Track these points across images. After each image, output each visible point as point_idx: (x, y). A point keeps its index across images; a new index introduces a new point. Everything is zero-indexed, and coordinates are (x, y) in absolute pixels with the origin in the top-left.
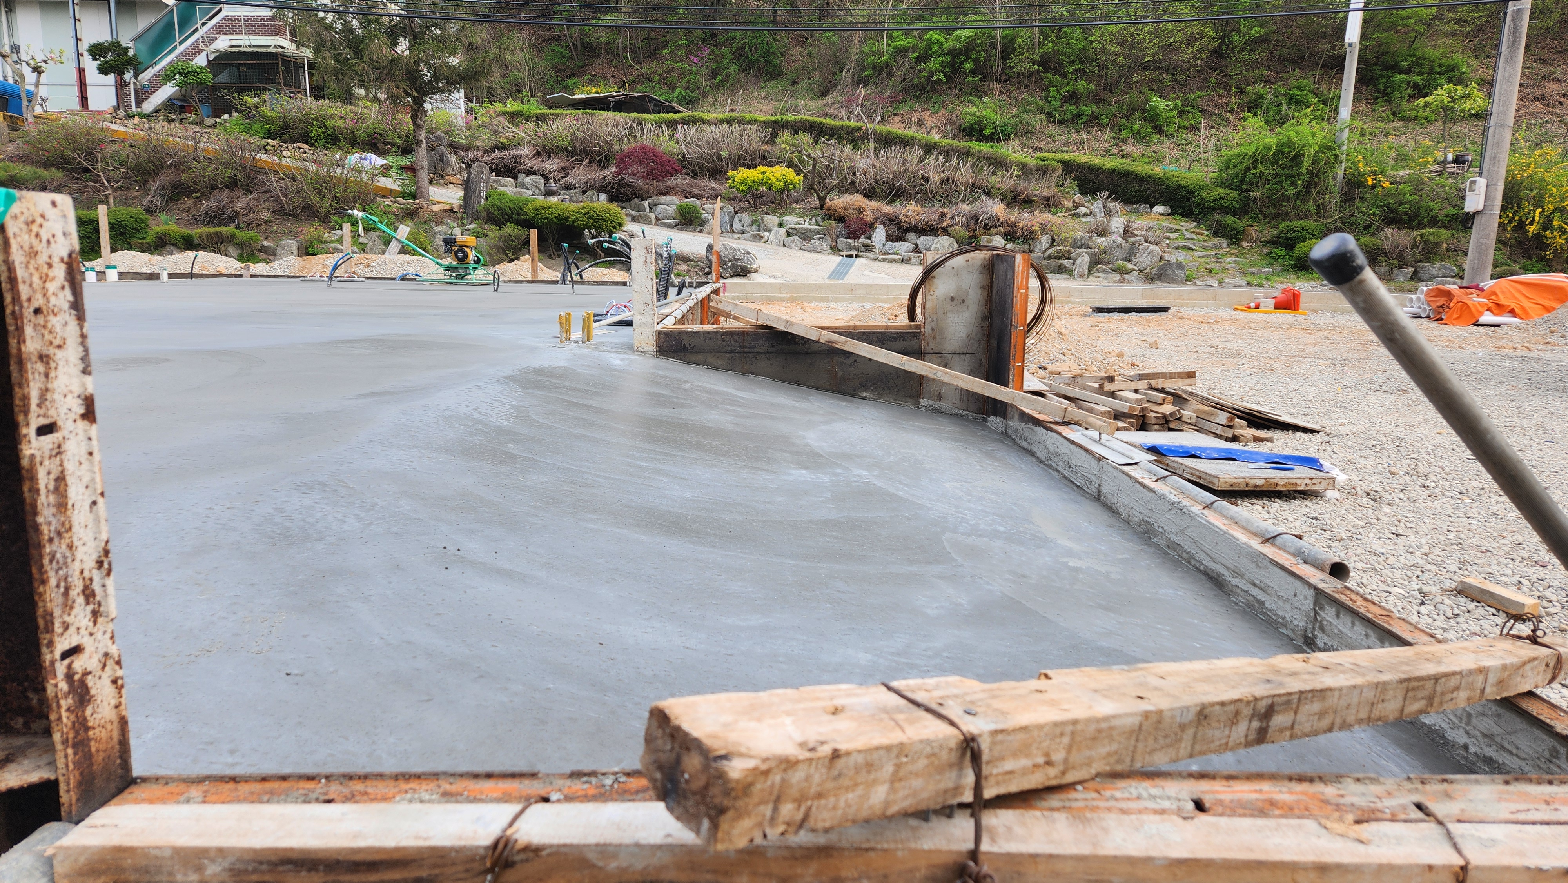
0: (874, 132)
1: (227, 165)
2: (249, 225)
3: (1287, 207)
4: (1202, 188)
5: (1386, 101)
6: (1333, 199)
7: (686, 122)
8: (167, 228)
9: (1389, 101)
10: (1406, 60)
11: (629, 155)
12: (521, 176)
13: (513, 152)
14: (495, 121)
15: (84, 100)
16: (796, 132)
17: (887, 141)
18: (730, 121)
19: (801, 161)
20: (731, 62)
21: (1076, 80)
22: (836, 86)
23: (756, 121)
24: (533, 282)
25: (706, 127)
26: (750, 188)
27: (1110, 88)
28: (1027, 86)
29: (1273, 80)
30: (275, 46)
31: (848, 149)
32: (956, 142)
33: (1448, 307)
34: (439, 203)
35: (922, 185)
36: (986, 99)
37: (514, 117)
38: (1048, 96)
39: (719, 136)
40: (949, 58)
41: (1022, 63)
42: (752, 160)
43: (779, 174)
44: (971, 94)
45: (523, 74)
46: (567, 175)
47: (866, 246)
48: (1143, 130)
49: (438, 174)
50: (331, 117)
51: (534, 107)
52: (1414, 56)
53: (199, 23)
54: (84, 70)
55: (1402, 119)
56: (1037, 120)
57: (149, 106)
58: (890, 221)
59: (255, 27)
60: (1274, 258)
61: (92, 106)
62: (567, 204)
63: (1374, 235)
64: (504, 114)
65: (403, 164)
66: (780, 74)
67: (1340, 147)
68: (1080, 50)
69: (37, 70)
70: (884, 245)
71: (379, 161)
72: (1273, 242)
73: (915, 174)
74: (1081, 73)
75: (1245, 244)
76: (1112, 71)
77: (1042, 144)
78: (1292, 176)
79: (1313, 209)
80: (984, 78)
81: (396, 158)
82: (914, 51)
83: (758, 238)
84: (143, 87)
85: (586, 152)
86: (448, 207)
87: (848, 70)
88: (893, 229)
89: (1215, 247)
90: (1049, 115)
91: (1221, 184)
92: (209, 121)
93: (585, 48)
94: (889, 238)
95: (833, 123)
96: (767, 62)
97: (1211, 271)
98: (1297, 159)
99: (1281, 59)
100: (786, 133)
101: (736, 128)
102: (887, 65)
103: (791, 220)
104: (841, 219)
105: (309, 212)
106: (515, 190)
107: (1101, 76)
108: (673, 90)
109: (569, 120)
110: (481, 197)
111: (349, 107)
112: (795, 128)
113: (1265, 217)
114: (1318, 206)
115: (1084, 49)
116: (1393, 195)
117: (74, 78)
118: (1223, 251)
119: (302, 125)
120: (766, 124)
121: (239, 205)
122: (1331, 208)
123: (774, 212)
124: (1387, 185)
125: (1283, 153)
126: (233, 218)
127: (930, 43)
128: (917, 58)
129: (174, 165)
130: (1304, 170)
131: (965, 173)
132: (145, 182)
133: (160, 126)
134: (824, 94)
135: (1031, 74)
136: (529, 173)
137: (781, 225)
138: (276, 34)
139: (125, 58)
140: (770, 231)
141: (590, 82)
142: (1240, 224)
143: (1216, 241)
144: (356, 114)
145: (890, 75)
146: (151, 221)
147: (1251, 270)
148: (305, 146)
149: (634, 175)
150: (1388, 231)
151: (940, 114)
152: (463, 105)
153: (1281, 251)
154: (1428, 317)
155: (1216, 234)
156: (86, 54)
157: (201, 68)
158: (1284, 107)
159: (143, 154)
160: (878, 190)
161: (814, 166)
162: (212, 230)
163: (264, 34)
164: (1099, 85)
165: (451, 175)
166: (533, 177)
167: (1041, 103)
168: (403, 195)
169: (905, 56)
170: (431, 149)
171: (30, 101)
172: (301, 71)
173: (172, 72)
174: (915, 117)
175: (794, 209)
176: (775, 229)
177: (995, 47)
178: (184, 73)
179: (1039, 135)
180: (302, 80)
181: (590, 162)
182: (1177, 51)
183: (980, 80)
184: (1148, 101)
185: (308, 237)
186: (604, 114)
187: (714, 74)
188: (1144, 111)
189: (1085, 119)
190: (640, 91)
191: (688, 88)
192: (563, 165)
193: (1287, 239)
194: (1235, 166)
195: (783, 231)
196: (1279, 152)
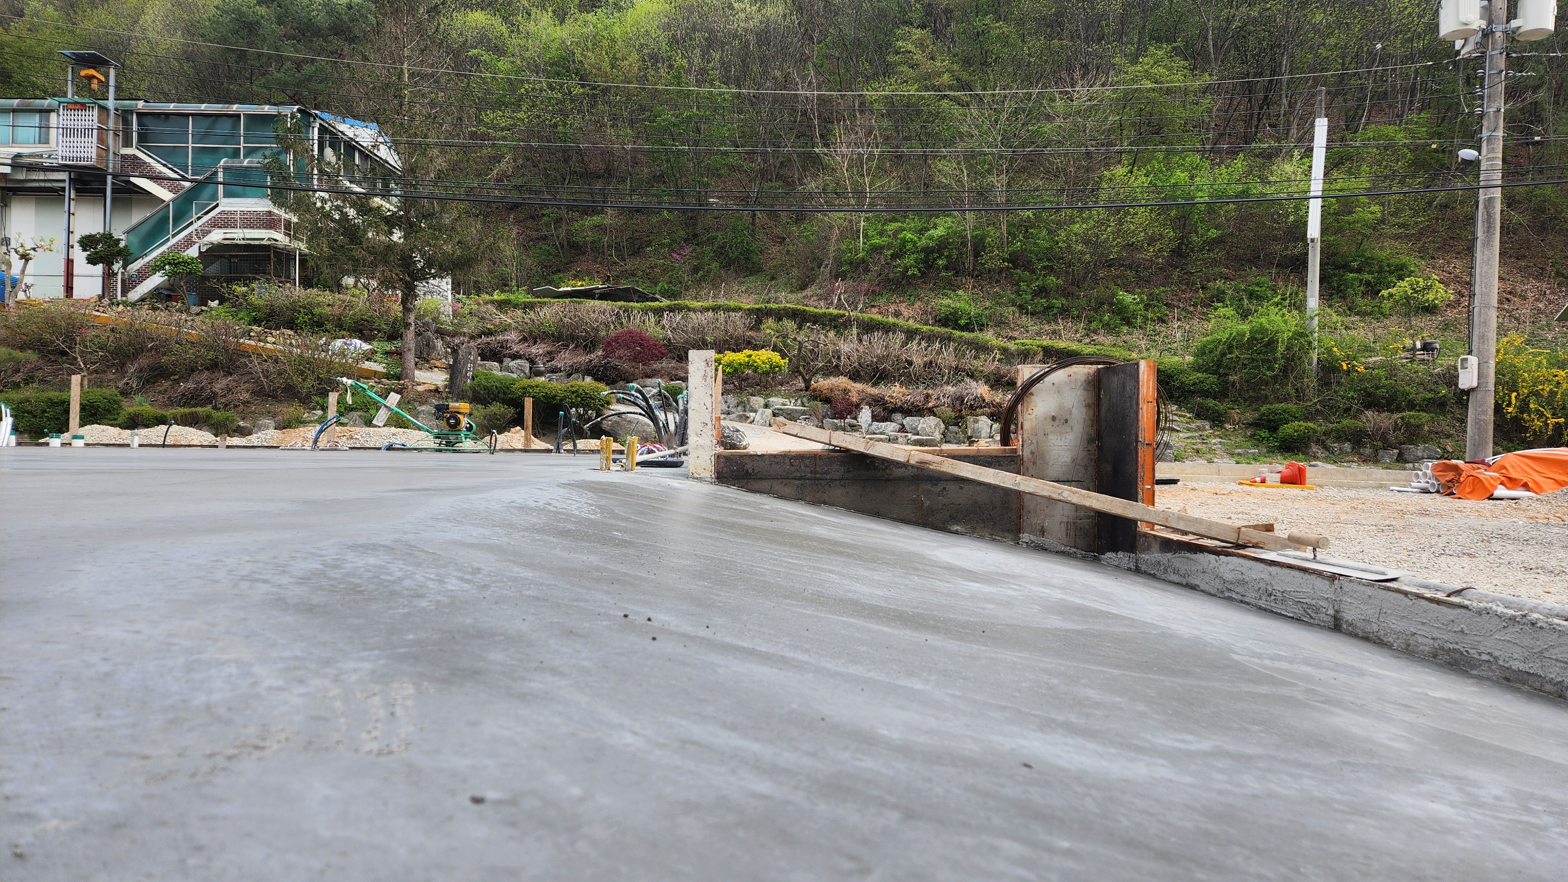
0: (857, 319)
1: (209, 348)
2: (226, 405)
3: (1266, 391)
4: (1181, 372)
5: (1341, 297)
6: (1311, 382)
7: (671, 309)
8: (141, 408)
9: (1344, 298)
10: (1356, 261)
11: (616, 339)
12: (507, 361)
13: (500, 338)
14: (483, 309)
15: (69, 289)
16: (780, 319)
17: (868, 327)
18: (715, 309)
19: (786, 345)
20: (712, 259)
21: (1044, 276)
22: (814, 281)
23: (740, 309)
24: (525, 451)
25: (691, 314)
26: (736, 370)
27: (1077, 284)
28: (997, 281)
29: (1231, 277)
30: (269, 239)
31: (832, 334)
32: (937, 329)
33: (1458, 482)
34: (424, 383)
35: (905, 368)
36: (960, 292)
37: (502, 305)
38: (1019, 290)
39: (705, 322)
40: (922, 256)
41: (993, 260)
42: (737, 345)
43: (764, 357)
44: (944, 288)
45: (511, 270)
46: (552, 359)
47: (852, 426)
48: (1112, 322)
49: (424, 358)
50: (318, 305)
51: (521, 296)
52: (1363, 256)
53: (195, 217)
54: (72, 261)
55: (1357, 314)
56: (1010, 312)
57: (134, 295)
58: (876, 402)
59: (252, 221)
60: (1258, 440)
61: (77, 293)
62: (554, 383)
63: (1355, 417)
64: (492, 302)
65: (388, 349)
66: (760, 270)
67: (1311, 333)
68: (1047, 249)
69: (25, 257)
70: (870, 425)
71: (366, 347)
72: (1256, 424)
73: (898, 358)
74: (1050, 270)
75: (1228, 426)
76: (1078, 268)
77: (1016, 334)
78: (1268, 361)
79: (1293, 392)
80: (957, 274)
81: (381, 344)
82: (889, 249)
83: (743, 418)
84: (131, 277)
85: (573, 338)
86: (433, 388)
87: (827, 266)
88: (878, 410)
89: (1199, 429)
90: (1021, 307)
91: (1197, 368)
92: (195, 309)
93: (571, 247)
94: (875, 418)
95: (816, 310)
96: (747, 259)
97: (1198, 452)
98: (1271, 344)
99: (1238, 259)
100: (770, 320)
101: (721, 315)
102: (863, 260)
103: (777, 401)
104: (827, 400)
105: (290, 393)
106: (500, 374)
107: (1067, 273)
108: (656, 284)
109: (556, 308)
110: (468, 377)
111: (337, 296)
112: (779, 315)
113: (1245, 400)
114: (1297, 390)
115: (1051, 248)
116: (1368, 380)
117: (61, 269)
118: (1205, 433)
119: (288, 313)
120: (750, 312)
121: (219, 386)
122: (1310, 393)
123: (759, 394)
124: (1361, 369)
125: (1256, 339)
126: (210, 398)
127: (904, 241)
128: (892, 255)
129: (156, 348)
130: (1279, 355)
131: (948, 357)
132: (123, 365)
133: (145, 312)
134: (803, 288)
135: (1001, 271)
136: (515, 357)
137: (766, 406)
138: (271, 228)
139: (116, 249)
140: (756, 411)
141: (575, 277)
142: (1221, 407)
143: (1199, 423)
144: (344, 301)
145: (867, 270)
146: (125, 403)
147: (1237, 451)
148: (291, 332)
149: (621, 358)
150: (1369, 413)
151: (916, 306)
152: (450, 297)
153: (1264, 434)
154: (1438, 492)
155: (1198, 416)
156: (77, 247)
157: (192, 259)
158: (1246, 302)
159: (124, 338)
160: (862, 373)
161: (800, 349)
162: (187, 410)
163: (259, 228)
164: (1067, 281)
165: (436, 359)
166: (518, 361)
167: (1013, 296)
168: (388, 376)
169: (881, 253)
170: (418, 334)
171: (13, 287)
172: (292, 262)
173: (163, 262)
174: (892, 308)
175: (779, 391)
176: (761, 410)
177: (966, 246)
178: (175, 264)
179: (1012, 326)
180: (292, 271)
181: (576, 347)
182: (1139, 249)
183: (953, 275)
184: (1114, 295)
185: (286, 417)
186: (591, 303)
187: (696, 270)
188: (1111, 304)
189: (1055, 311)
190: (624, 285)
191: (671, 283)
192: (549, 349)
193: (1269, 421)
194: (1210, 352)
195: (769, 411)
196: (1252, 339)
